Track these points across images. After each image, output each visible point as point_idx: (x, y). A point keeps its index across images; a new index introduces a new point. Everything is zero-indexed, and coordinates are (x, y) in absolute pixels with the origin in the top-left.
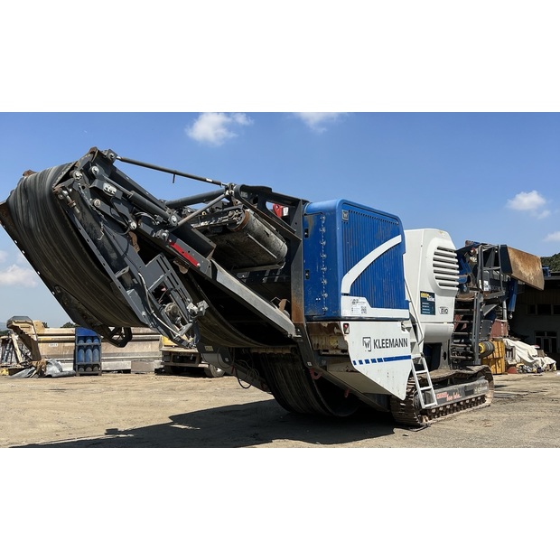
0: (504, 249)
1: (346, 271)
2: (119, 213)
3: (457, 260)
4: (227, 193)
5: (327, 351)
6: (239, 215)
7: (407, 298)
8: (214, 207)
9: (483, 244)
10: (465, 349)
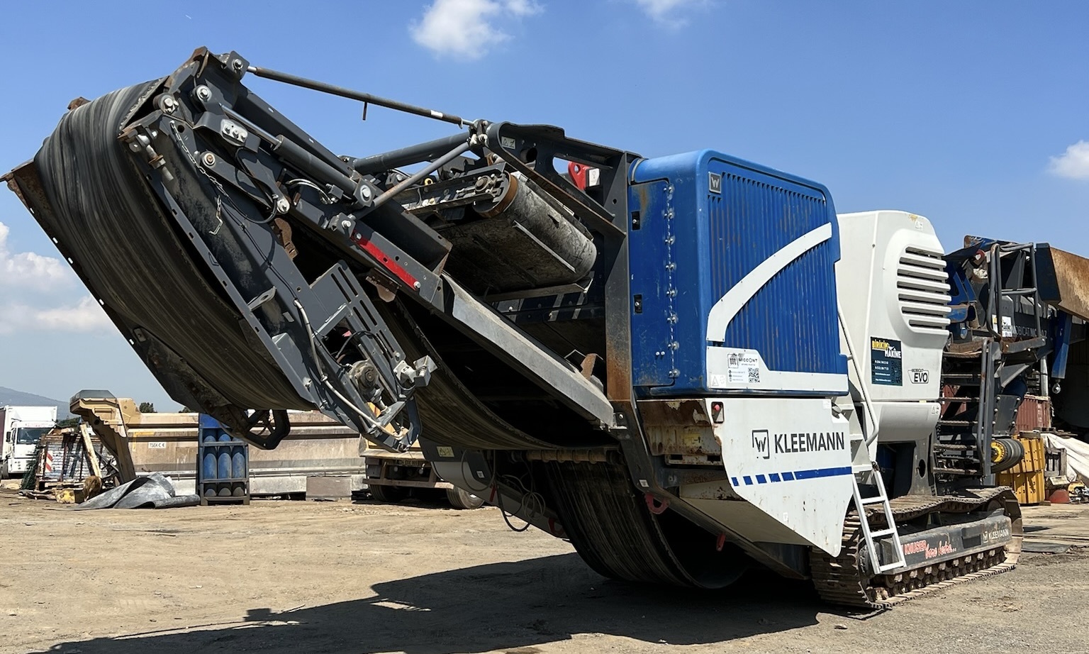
0: (1044, 253)
1: (716, 296)
2: (254, 181)
3: (946, 275)
4: (473, 140)
5: (679, 457)
6: (498, 184)
7: (844, 351)
8: (447, 168)
9: (1001, 243)
10: (964, 453)
